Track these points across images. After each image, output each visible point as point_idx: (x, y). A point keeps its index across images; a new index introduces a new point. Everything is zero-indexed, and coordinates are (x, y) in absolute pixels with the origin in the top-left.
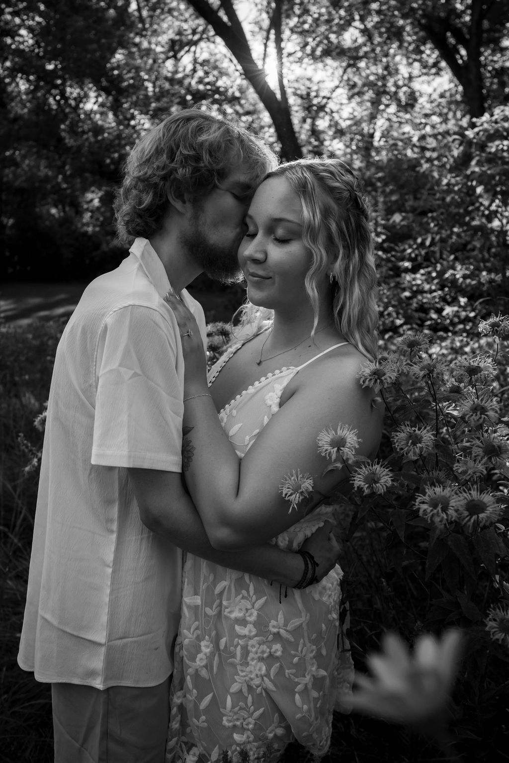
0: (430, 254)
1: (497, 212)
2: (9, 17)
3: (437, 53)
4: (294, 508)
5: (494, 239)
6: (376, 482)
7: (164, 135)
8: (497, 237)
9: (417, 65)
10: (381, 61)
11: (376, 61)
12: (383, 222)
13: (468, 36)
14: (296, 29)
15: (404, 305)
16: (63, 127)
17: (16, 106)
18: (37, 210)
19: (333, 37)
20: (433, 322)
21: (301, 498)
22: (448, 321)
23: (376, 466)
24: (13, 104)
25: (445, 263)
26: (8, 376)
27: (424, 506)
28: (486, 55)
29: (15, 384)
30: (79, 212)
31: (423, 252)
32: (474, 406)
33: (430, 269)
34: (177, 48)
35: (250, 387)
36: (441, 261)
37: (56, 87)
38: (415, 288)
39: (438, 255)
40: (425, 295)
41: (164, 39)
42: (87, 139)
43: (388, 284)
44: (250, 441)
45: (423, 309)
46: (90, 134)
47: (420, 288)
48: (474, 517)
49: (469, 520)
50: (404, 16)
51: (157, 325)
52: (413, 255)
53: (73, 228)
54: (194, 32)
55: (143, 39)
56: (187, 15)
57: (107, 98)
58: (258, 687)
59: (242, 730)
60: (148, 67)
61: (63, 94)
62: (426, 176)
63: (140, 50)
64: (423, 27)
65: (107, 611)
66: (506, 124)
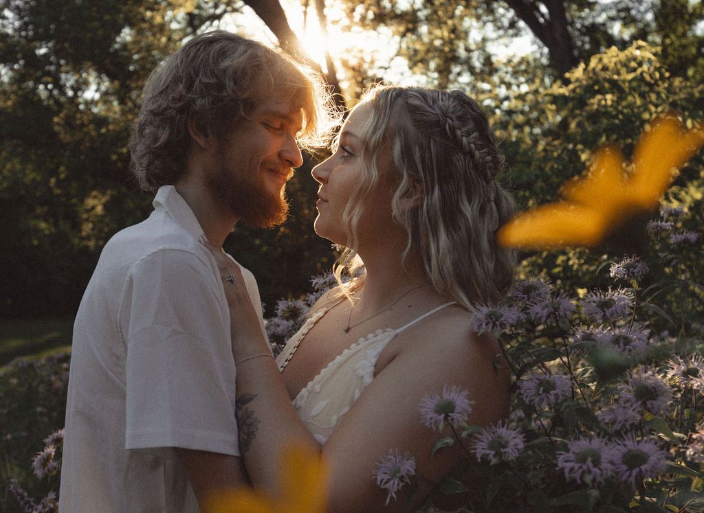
3: (511, 14)
4: (391, 498)
6: (504, 447)
9: (490, 26)
10: (445, 23)
11: (440, 23)
18: (22, 225)
21: (401, 484)
23: (501, 429)
27: (570, 465)
28: (572, 11)
30: (76, 225)
34: (196, 22)
37: (48, 73)
41: (181, 14)
42: (87, 133)
44: (338, 421)
46: (91, 127)
49: (630, 475)
53: (68, 246)
55: (155, 13)
57: (111, 83)
61: (56, 82)
63: (152, 26)
66: (607, 75)
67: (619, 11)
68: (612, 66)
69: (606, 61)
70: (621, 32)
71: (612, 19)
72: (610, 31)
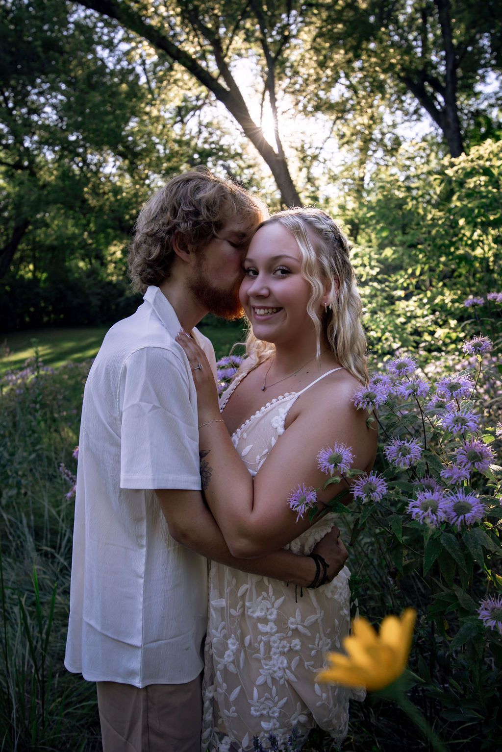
0: (420, 283)
1: (479, 241)
2: (35, 97)
3: (416, 102)
4: (300, 518)
5: (477, 265)
6: (372, 491)
7: (167, 196)
8: (481, 263)
9: (399, 113)
10: (366, 112)
11: (362, 112)
12: (376, 256)
13: (444, 85)
14: (288, 90)
15: (400, 330)
16: (86, 189)
17: (45, 174)
18: (67, 264)
19: (322, 94)
20: (427, 344)
21: (307, 508)
22: (441, 342)
23: (372, 477)
24: (42, 173)
25: (434, 290)
26: (48, 413)
27: (416, 510)
28: (462, 100)
29: (54, 420)
31: (414, 281)
32: (455, 419)
33: (421, 296)
34: (183, 113)
35: (258, 412)
36: (432, 288)
37: (78, 155)
38: (409, 314)
39: (428, 283)
40: (418, 320)
41: (171, 106)
42: (108, 199)
43: (384, 312)
44: (260, 459)
45: (417, 332)
46: (111, 194)
47: (414, 314)
48: (462, 517)
49: (457, 520)
50: (385, 71)
51: (171, 363)
52: (405, 285)
53: (99, 278)
54: (198, 99)
55: (153, 108)
56: (190, 84)
57: (124, 161)
58: (280, 679)
59: (269, 718)
60: (158, 132)
61: (84, 161)
62: (413, 213)
63: (150, 118)
64: (402, 79)
65: (141, 617)
66: (481, 162)
67: (498, 99)
68: (486, 156)
69: (482, 152)
70: (497, 116)
71: (492, 106)
72: (489, 116)
